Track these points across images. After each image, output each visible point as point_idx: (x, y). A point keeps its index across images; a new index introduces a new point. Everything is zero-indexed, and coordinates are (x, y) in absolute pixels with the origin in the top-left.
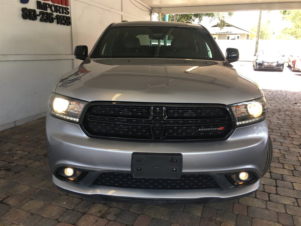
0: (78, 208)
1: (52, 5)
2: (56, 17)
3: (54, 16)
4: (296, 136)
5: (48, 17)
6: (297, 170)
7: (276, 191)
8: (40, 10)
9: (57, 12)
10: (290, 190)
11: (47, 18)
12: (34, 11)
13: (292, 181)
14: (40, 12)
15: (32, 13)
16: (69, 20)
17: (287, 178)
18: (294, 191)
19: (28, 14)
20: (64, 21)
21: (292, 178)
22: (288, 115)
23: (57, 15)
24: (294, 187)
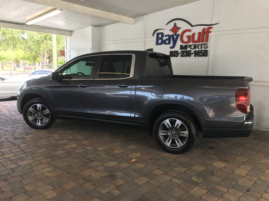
1: (191, 45)
2: (194, 52)
3: (191, 52)
8: (182, 50)
9: (196, 49)
15: (176, 53)
19: (172, 54)
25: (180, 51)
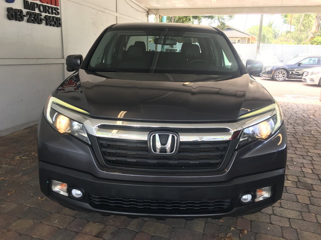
0: (71, 227)
1: (40, 5)
2: (44, 17)
3: (43, 17)
4: (299, 146)
5: (36, 17)
6: (300, 181)
7: (280, 205)
8: (28, 10)
9: (46, 13)
10: (295, 203)
11: (35, 19)
12: (21, 11)
13: (296, 194)
14: (27, 13)
15: (19, 13)
16: (59, 22)
17: (291, 190)
18: (297, 204)
19: (14, 15)
20: (53, 23)
21: (295, 190)
22: (290, 123)
23: (46, 16)
24: (298, 200)
25: (25, 11)
